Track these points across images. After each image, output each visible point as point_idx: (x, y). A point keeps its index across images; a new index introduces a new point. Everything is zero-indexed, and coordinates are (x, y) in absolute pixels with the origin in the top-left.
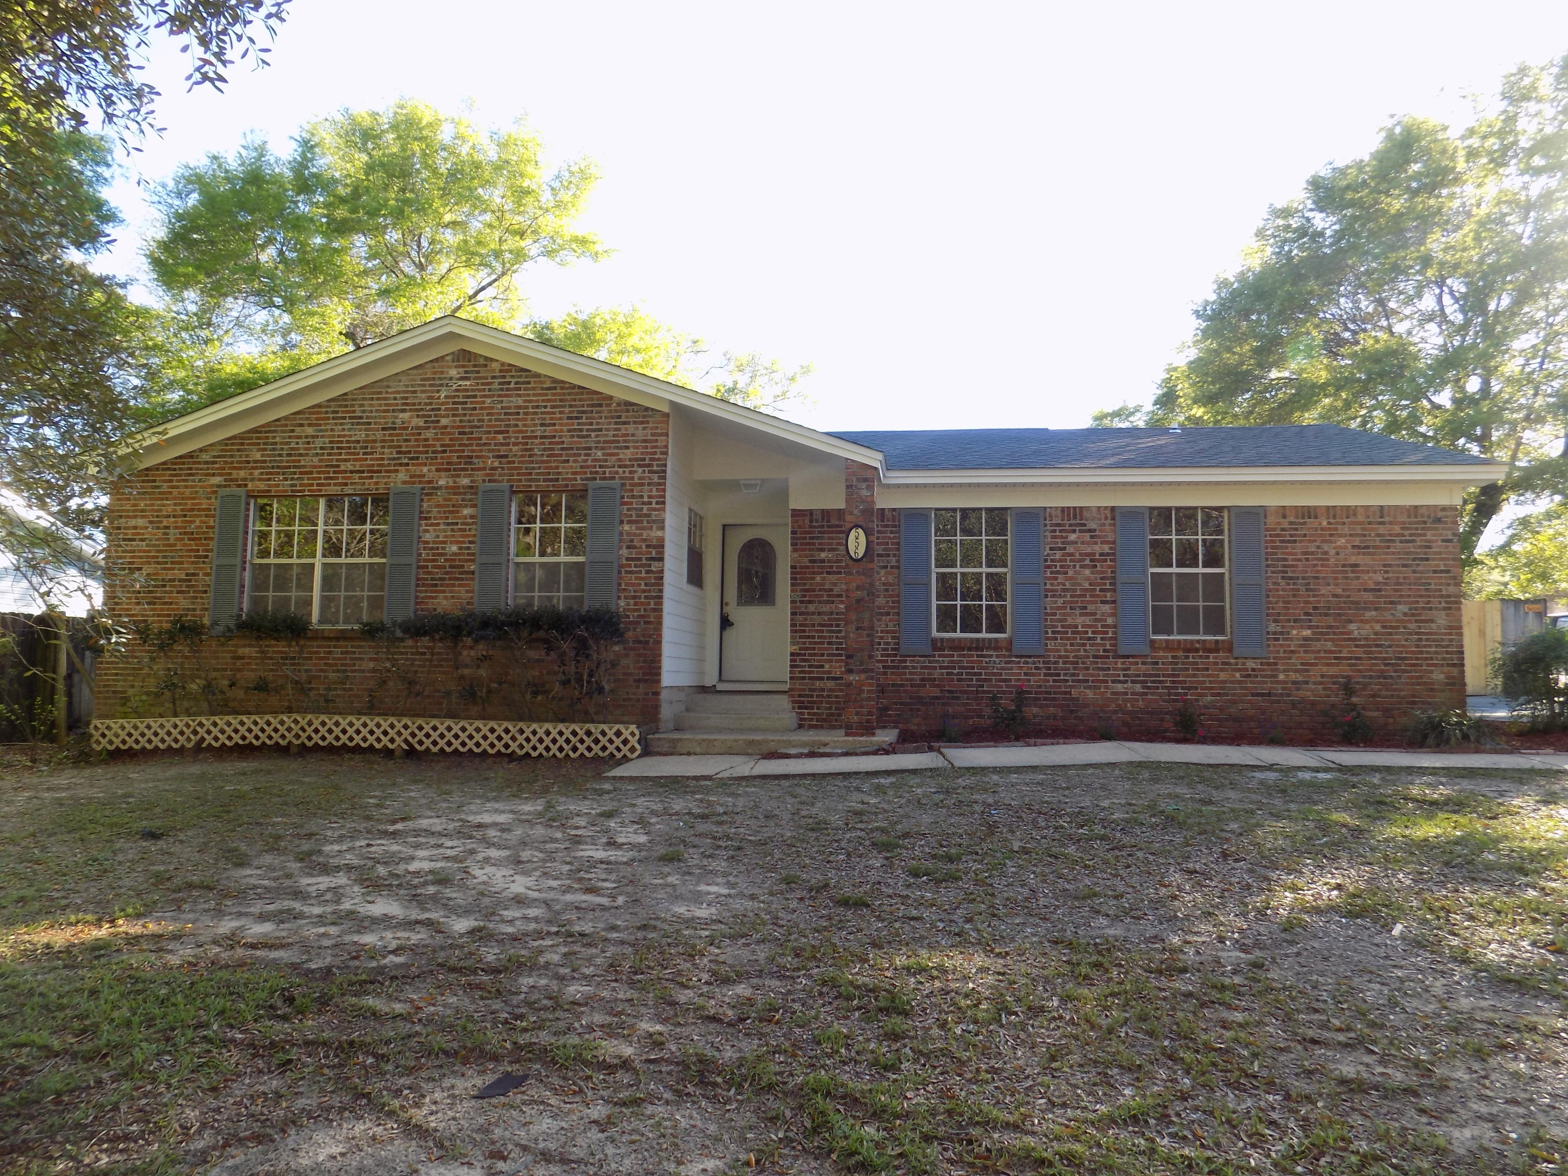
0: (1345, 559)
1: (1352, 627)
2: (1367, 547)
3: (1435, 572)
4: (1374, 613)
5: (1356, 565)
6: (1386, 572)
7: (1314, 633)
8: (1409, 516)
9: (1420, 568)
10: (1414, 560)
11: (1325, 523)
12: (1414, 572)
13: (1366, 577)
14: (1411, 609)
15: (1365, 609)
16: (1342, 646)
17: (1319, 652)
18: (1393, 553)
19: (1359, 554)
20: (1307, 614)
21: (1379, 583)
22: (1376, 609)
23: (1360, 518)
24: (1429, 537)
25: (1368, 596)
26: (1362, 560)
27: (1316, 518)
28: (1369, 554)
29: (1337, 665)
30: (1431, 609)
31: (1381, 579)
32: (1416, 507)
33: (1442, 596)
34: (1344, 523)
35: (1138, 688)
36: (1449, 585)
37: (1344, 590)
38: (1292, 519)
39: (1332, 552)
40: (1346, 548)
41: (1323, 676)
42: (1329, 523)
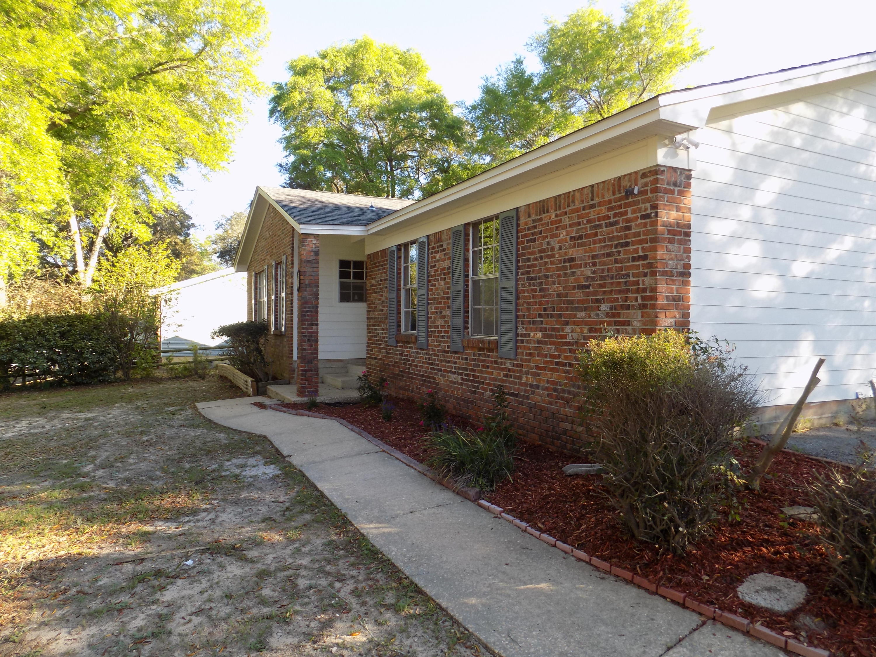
0: (566, 253)
1: (568, 329)
2: (580, 237)
3: (634, 259)
4: (583, 314)
5: (572, 260)
6: (594, 264)
7: (544, 336)
8: (614, 194)
9: (622, 256)
10: (616, 246)
11: (553, 216)
12: (616, 261)
13: (578, 271)
14: (611, 308)
15: (577, 309)
16: (561, 350)
17: (545, 356)
18: (600, 241)
19: (574, 246)
20: (540, 316)
21: (587, 278)
22: (585, 309)
23: (578, 204)
24: (630, 215)
25: (579, 294)
26: (576, 252)
27: (548, 212)
28: (580, 245)
29: (557, 370)
30: (628, 307)
31: (589, 273)
32: (619, 178)
33: (638, 291)
34: (566, 213)
35: (459, 378)
36: (645, 275)
37: (564, 288)
38: (533, 217)
39: (557, 247)
40: (566, 241)
41: (548, 382)
42: (557, 216)
